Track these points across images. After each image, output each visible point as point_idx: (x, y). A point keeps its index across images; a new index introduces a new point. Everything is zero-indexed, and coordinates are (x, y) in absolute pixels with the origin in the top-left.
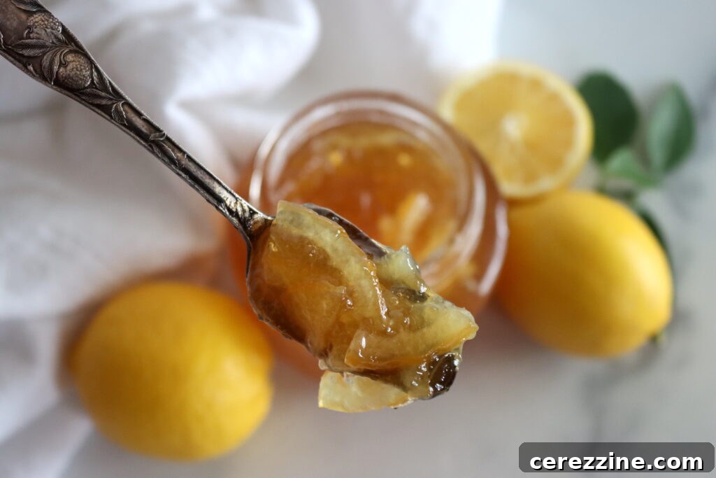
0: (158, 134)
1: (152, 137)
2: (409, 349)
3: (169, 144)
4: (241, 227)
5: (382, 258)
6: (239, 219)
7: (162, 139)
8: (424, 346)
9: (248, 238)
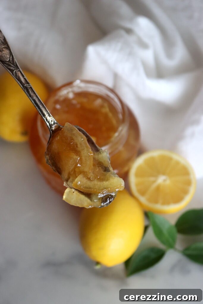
0: (28, 85)
1: (25, 85)
2: (97, 187)
3: (31, 89)
4: (49, 127)
5: (98, 152)
6: (49, 124)
7: (29, 87)
8: (102, 188)
9: (51, 132)
